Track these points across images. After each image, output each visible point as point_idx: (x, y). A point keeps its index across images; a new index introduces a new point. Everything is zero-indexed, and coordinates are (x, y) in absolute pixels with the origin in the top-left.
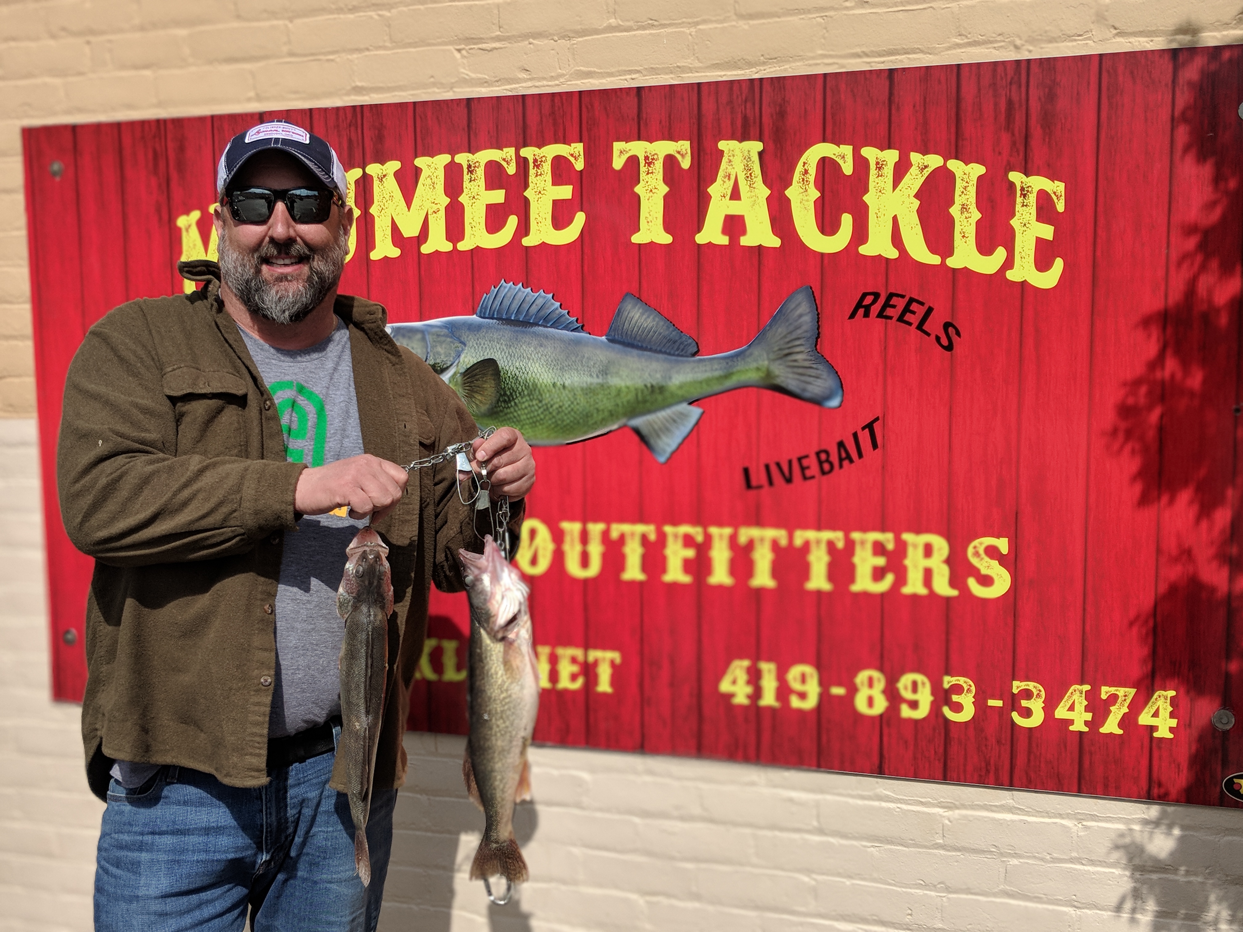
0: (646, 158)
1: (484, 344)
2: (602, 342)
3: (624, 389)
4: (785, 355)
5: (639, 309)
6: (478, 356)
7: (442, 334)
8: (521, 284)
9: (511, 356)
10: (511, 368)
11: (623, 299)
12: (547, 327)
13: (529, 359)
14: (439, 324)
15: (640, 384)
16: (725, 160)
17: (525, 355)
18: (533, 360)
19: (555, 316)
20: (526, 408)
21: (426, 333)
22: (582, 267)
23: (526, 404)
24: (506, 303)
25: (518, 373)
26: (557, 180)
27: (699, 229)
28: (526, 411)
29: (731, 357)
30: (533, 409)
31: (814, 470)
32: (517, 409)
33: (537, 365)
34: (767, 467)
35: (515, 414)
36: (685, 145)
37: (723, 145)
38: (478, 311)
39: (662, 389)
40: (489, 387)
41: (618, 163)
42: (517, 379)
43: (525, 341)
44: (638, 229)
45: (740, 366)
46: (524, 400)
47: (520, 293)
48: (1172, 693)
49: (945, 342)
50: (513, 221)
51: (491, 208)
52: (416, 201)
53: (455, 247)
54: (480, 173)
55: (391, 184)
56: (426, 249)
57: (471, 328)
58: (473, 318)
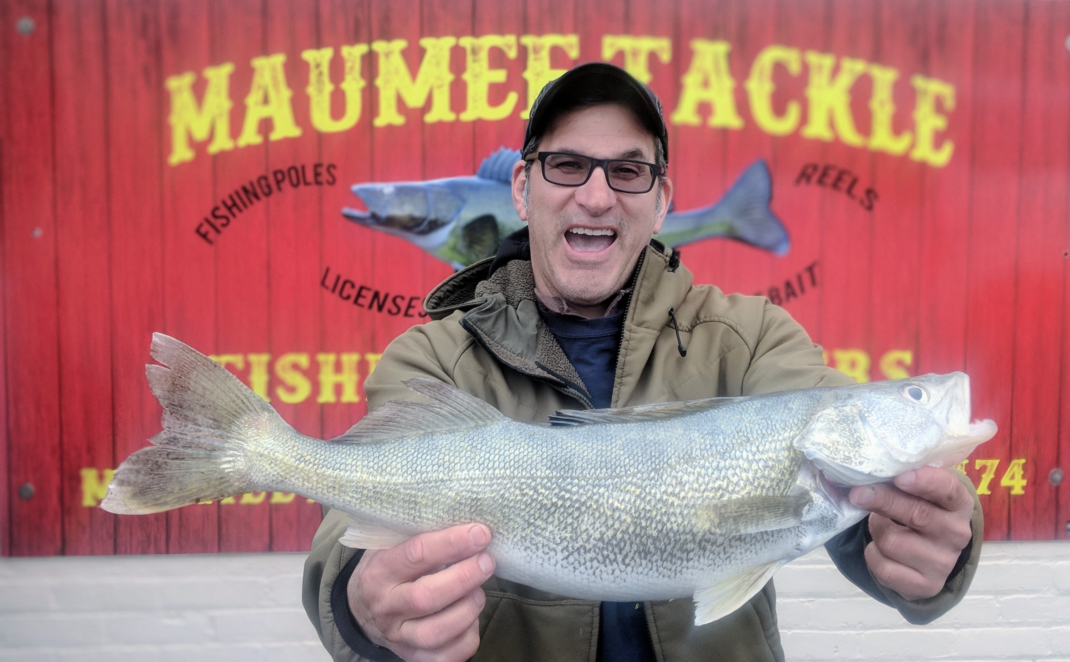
0: (632, 51)
1: (483, 202)
6: (478, 212)
7: (444, 192)
9: (508, 211)
10: (509, 222)
14: (441, 183)
16: (697, 56)
21: (428, 191)
24: (505, 166)
26: (553, 63)
27: (675, 110)
29: (702, 214)
36: (665, 43)
37: (695, 44)
38: (478, 173)
40: (488, 239)
41: (608, 52)
45: (708, 221)
48: (1023, 461)
49: (867, 203)
50: (513, 98)
51: (493, 86)
52: (421, 77)
53: (458, 118)
54: (484, 55)
55: (397, 61)
56: (429, 118)
57: (472, 187)
58: (474, 179)
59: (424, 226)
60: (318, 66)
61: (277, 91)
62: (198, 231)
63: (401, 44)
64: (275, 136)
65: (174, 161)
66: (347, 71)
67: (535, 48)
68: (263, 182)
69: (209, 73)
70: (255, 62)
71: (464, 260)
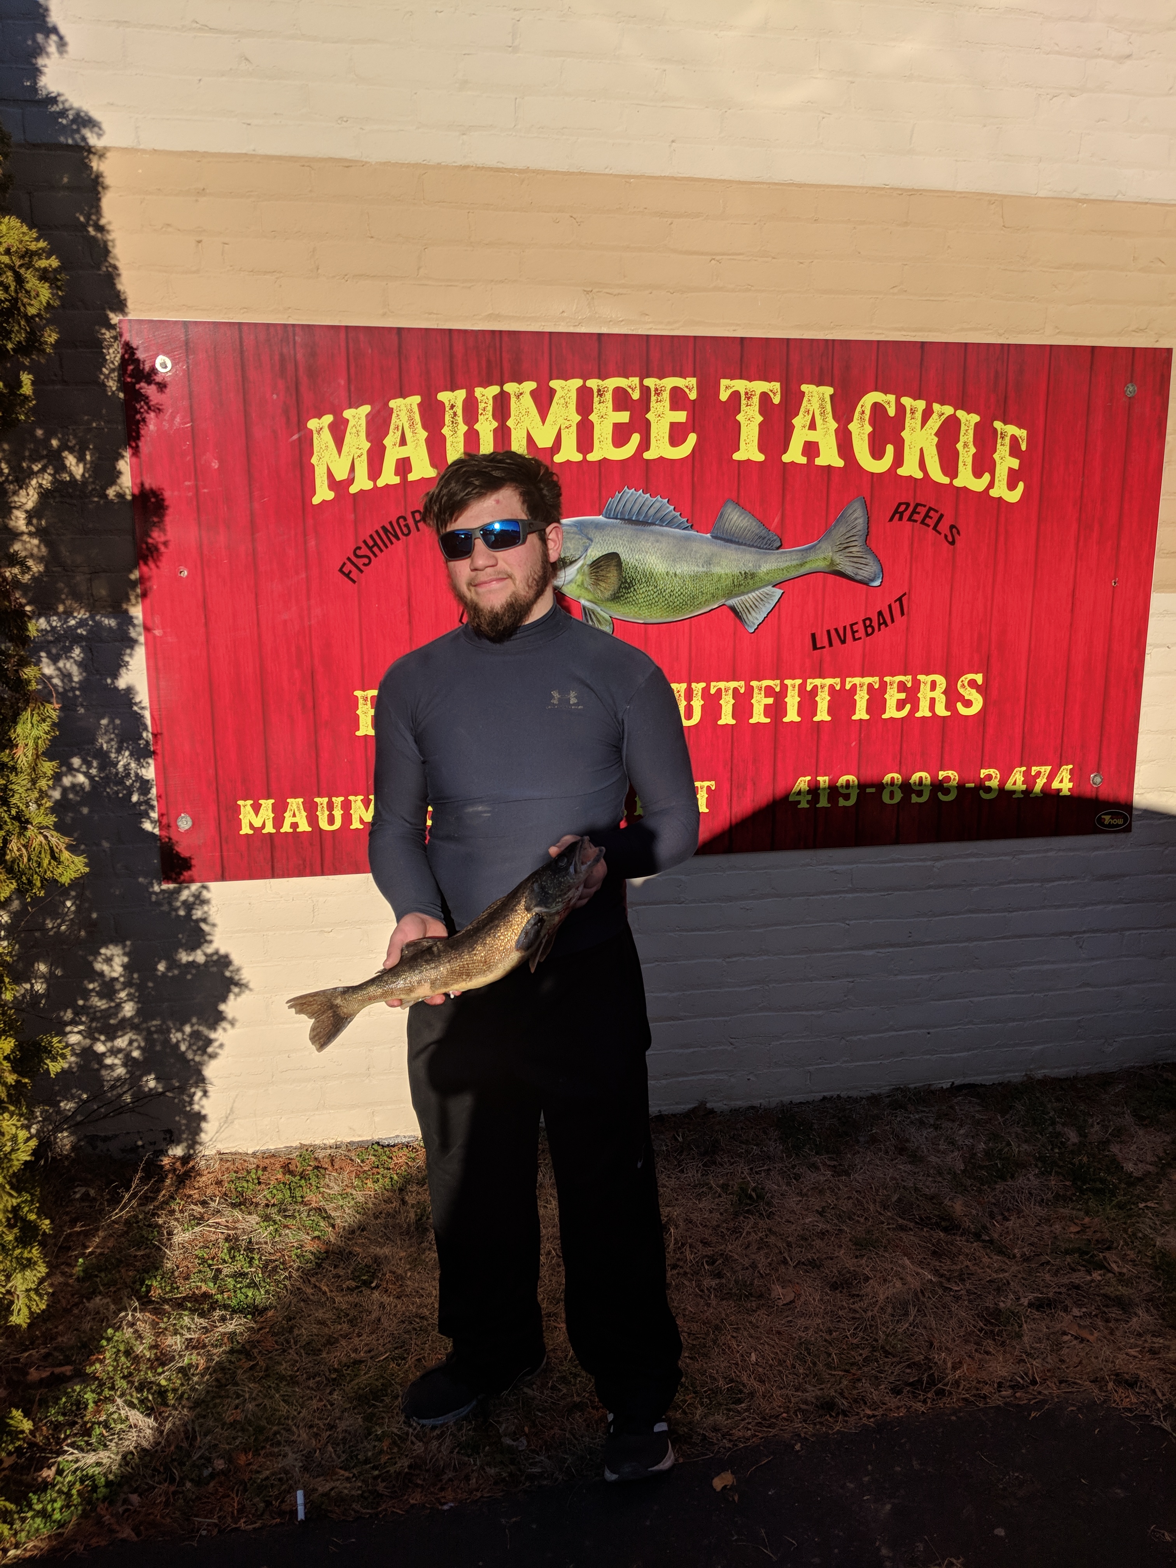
0: (746, 393)
1: (609, 540)
2: (707, 538)
3: (723, 576)
4: (845, 548)
5: (737, 512)
6: (603, 550)
7: (572, 530)
9: (631, 550)
10: (632, 560)
11: (723, 504)
12: (662, 526)
14: (569, 522)
15: (736, 572)
16: (805, 399)
17: (643, 549)
18: (650, 553)
19: (669, 517)
20: (643, 593)
22: (693, 478)
23: (644, 589)
24: (629, 506)
25: (637, 565)
26: (674, 407)
27: (785, 451)
28: (643, 595)
29: (806, 550)
30: (649, 593)
31: (861, 633)
32: (635, 594)
33: (653, 557)
34: (828, 632)
35: (634, 598)
36: (776, 386)
37: (804, 388)
38: (604, 513)
39: (753, 575)
40: (613, 576)
41: (724, 396)
42: (636, 569)
43: (644, 538)
44: (738, 449)
45: (812, 556)
46: (642, 585)
47: (640, 498)
48: (1071, 766)
49: (950, 539)
50: (636, 438)
51: (617, 427)
52: (550, 417)
53: (585, 458)
54: (609, 396)
55: (528, 402)
56: (558, 459)
57: (598, 526)
58: (600, 518)
60: (452, 407)
61: (414, 433)
62: (341, 570)
63: (531, 385)
64: (411, 477)
65: (316, 500)
66: (480, 411)
67: (656, 389)
68: (401, 521)
69: (348, 414)
70: (392, 404)
71: (591, 597)
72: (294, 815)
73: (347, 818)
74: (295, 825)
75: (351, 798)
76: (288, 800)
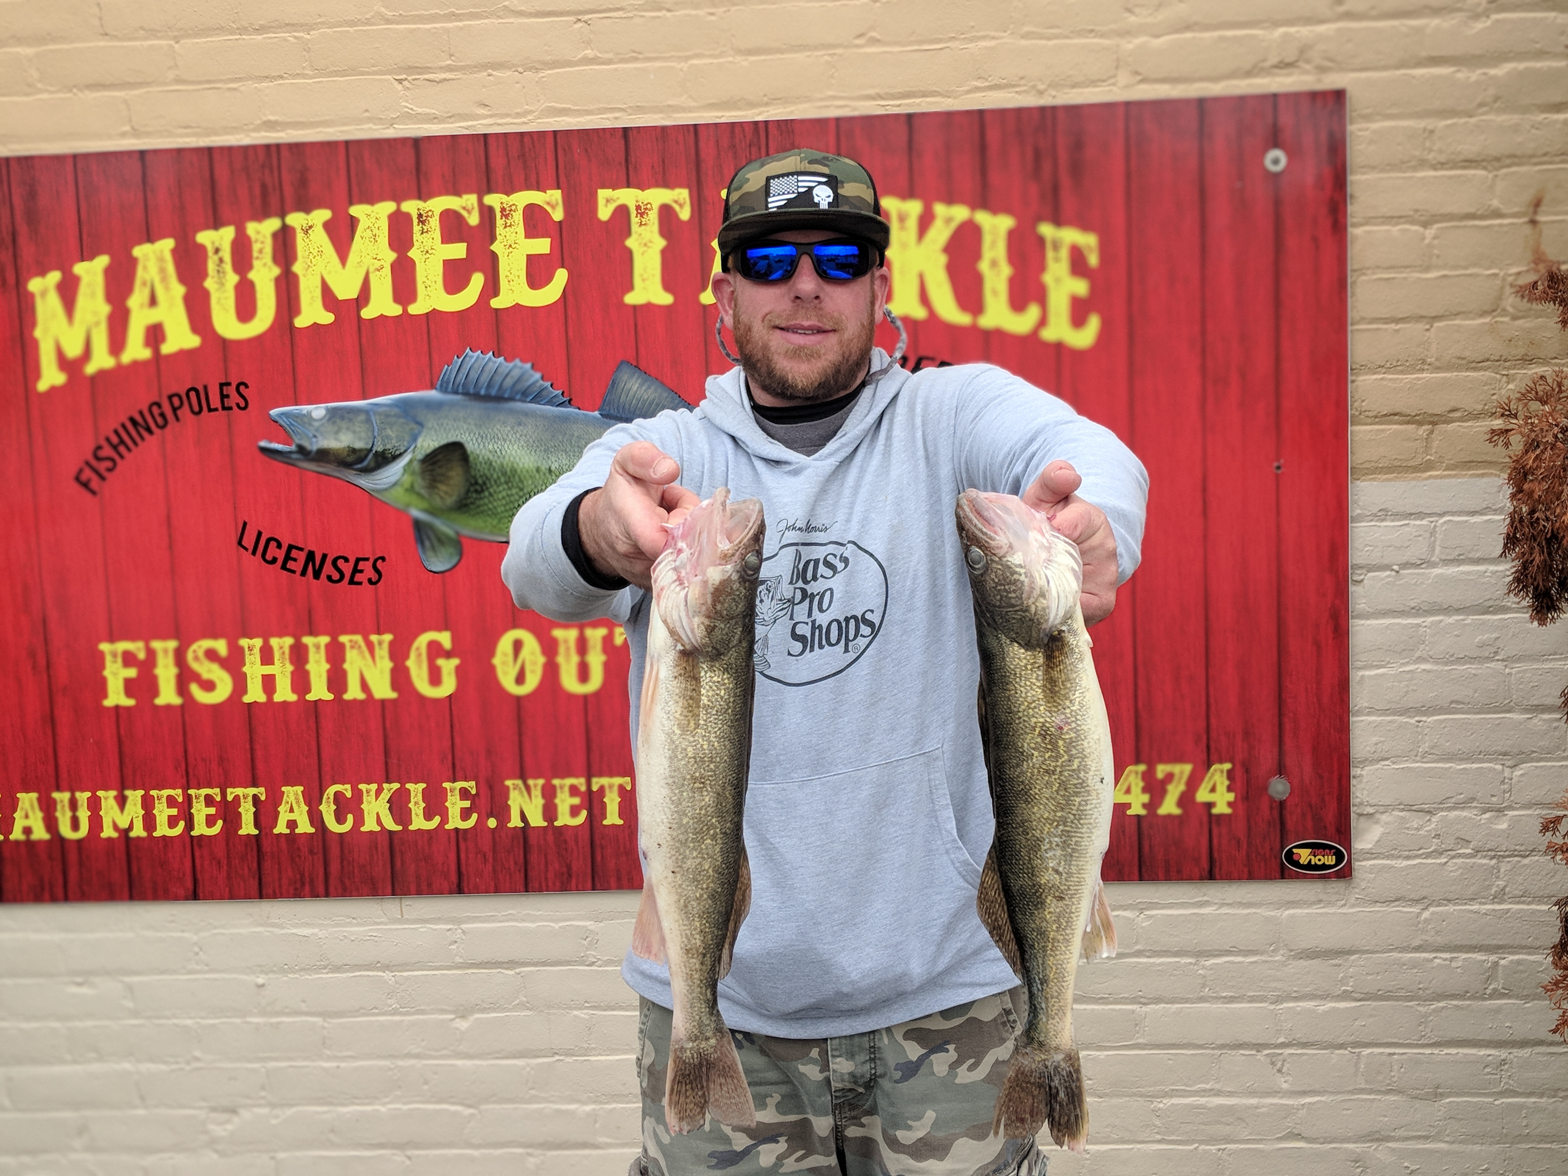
0: (638, 208)
1: (447, 424)
2: (594, 417)
5: (638, 378)
6: (439, 439)
7: (393, 413)
8: (491, 353)
9: (482, 437)
10: (483, 452)
11: (616, 367)
12: (525, 401)
13: (505, 440)
14: (389, 402)
17: (499, 435)
18: (510, 441)
19: (536, 389)
20: (504, 498)
21: (371, 413)
22: (566, 331)
23: (504, 494)
25: (491, 458)
26: (531, 232)
28: (504, 502)
30: (512, 499)
32: (491, 499)
33: (516, 446)
35: (490, 506)
36: (682, 194)
38: (438, 386)
40: (456, 475)
41: (604, 213)
42: (491, 464)
43: (499, 421)
44: (629, 287)
46: (501, 488)
47: (491, 364)
48: (1227, 766)
50: (477, 281)
51: (449, 265)
52: (353, 256)
53: (405, 311)
54: (434, 223)
55: (320, 237)
56: (367, 313)
57: (431, 406)
58: (433, 394)
59: (369, 460)
60: (217, 251)
61: (167, 288)
62: (77, 479)
63: (323, 215)
64: (167, 348)
65: (42, 386)
66: (255, 254)
67: (503, 210)
68: (155, 410)
69: (80, 268)
70: (138, 251)
71: (425, 505)
72: (27, 816)
73: (96, 822)
74: (27, 831)
75: (100, 793)
76: (19, 795)
